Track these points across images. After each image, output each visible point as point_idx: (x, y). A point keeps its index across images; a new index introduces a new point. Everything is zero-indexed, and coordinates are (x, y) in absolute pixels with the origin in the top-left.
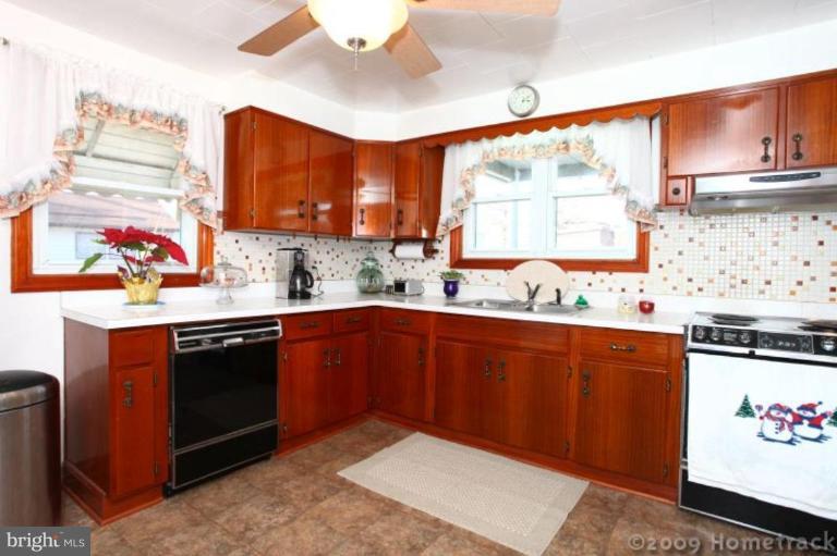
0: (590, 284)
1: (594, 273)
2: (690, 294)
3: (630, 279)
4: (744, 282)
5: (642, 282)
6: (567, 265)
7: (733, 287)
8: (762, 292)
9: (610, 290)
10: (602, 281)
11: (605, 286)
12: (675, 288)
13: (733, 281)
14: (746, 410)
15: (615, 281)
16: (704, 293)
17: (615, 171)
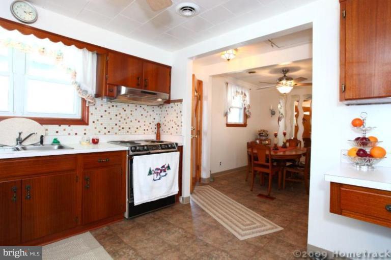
0: (57, 132)
1: (60, 126)
2: (105, 134)
3: (80, 128)
4: (123, 128)
5: (85, 130)
6: (43, 121)
7: (120, 130)
8: (128, 132)
9: (69, 134)
10: (65, 130)
11: (66, 133)
12: (99, 132)
13: (119, 128)
14: (150, 173)
15: (72, 130)
16: (110, 133)
17: (76, 73)
